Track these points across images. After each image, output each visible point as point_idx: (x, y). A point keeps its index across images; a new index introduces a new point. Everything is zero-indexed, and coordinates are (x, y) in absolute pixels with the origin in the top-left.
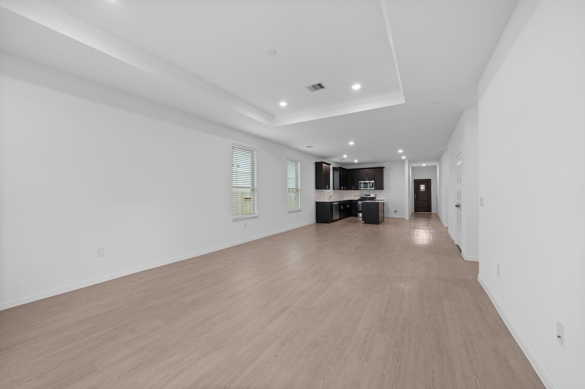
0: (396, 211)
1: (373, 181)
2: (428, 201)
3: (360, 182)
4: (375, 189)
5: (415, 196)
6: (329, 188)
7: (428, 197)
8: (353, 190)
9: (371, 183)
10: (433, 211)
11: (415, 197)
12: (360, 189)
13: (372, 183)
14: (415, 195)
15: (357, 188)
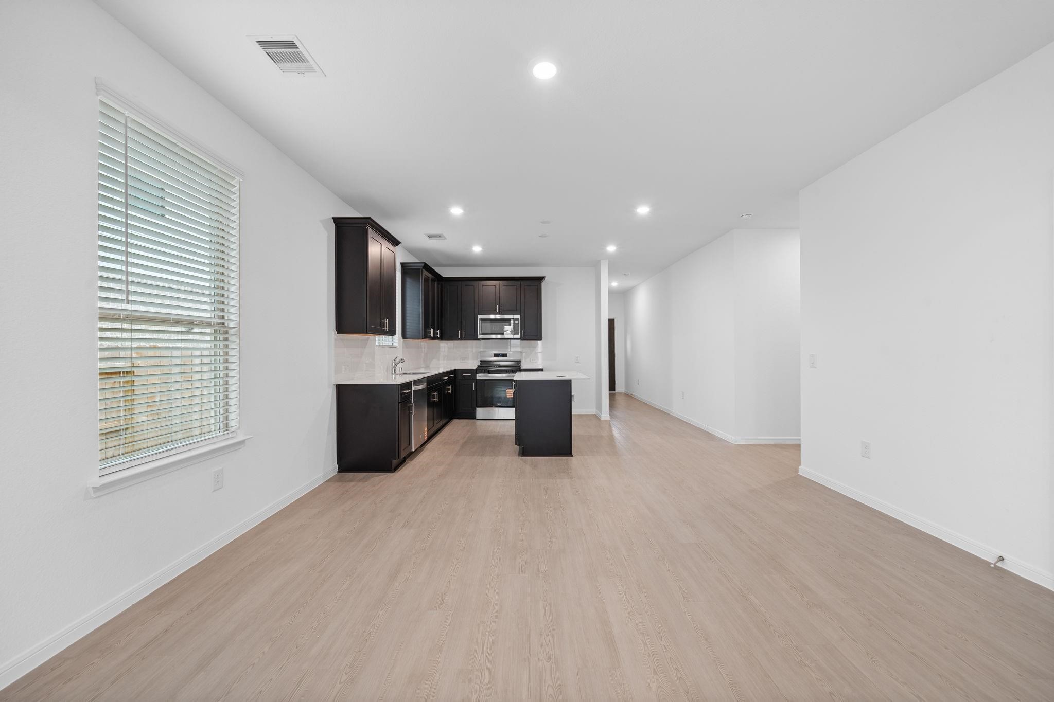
1: (518, 316)
3: (480, 317)
4: (521, 339)
6: (392, 332)
8: (461, 339)
9: (512, 322)
12: (480, 336)
13: (515, 320)
15: (472, 336)
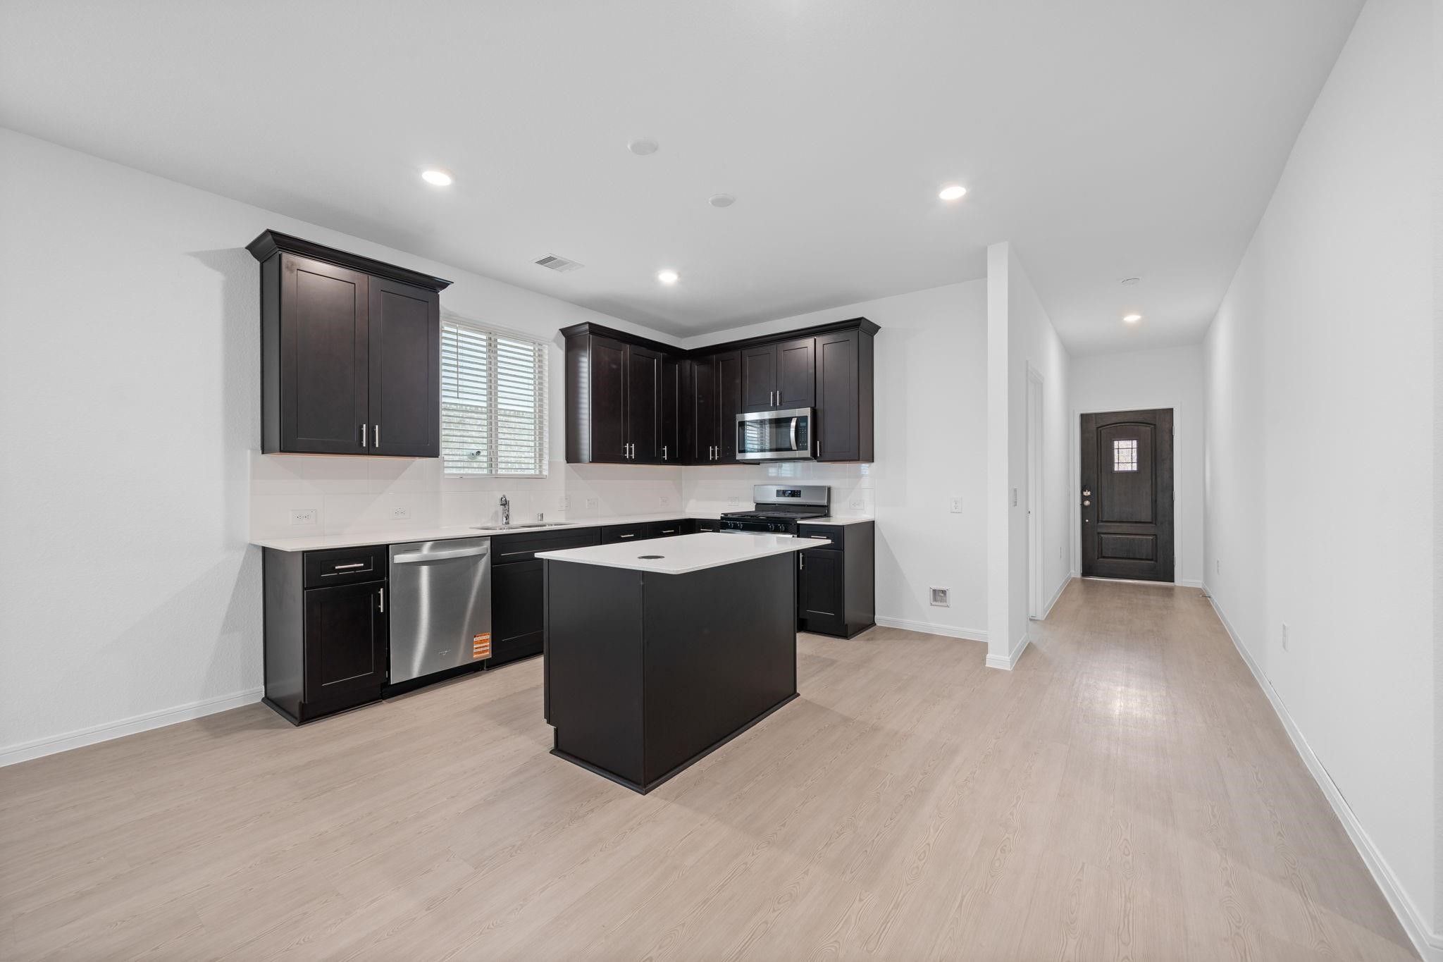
0: (944, 592)
2: (1154, 520)
3: (739, 416)
5: (1083, 498)
7: (1154, 502)
8: (714, 462)
9: (793, 424)
10: (1186, 572)
11: (1087, 503)
12: (740, 456)
13: (801, 419)
14: (1083, 490)
15: (730, 453)
